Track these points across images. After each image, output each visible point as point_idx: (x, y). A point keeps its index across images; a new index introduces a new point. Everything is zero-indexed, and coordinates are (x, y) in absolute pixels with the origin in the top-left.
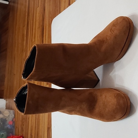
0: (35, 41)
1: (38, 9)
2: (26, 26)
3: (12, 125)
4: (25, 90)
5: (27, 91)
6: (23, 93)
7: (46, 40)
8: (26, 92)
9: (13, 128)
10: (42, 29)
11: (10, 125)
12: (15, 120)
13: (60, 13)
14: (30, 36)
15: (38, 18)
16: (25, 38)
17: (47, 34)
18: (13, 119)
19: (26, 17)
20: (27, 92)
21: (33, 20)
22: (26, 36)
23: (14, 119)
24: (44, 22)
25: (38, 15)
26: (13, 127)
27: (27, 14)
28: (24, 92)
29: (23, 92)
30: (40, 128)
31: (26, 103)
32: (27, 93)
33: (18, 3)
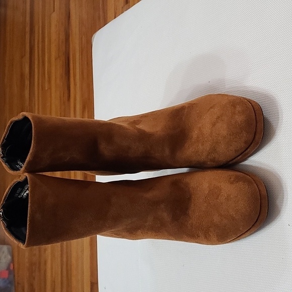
0: (50, 88)
1: (55, 16)
2: (28, 55)
3: (8, 279)
4: (23, 188)
5: (28, 189)
6: (19, 194)
7: (75, 85)
8: (25, 192)
9: (9, 286)
10: (66, 60)
11: (4, 279)
12: (14, 267)
13: (105, 23)
14: (38, 77)
15: (54, 37)
16: (27, 83)
17: (78, 71)
18: (9, 265)
19: (28, 36)
20: (27, 192)
21: (43, 41)
22: (28, 77)
23: (12, 265)
24: (69, 45)
25: (53, 29)
26: (10, 283)
27: (28, 29)
28: (21, 192)
29: (18, 191)
30: (74, 283)
31: (28, 218)
32: (28, 194)
33: (6, 6)
